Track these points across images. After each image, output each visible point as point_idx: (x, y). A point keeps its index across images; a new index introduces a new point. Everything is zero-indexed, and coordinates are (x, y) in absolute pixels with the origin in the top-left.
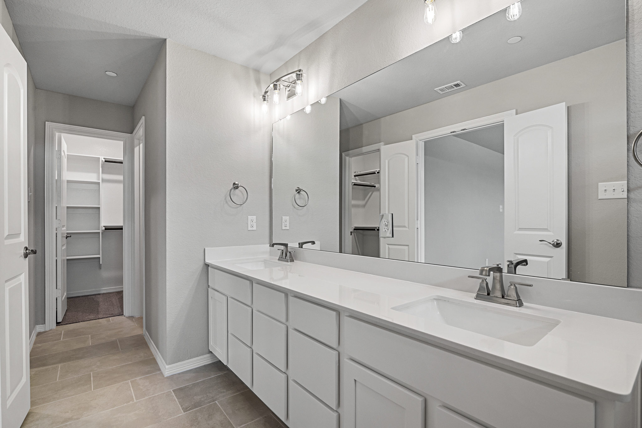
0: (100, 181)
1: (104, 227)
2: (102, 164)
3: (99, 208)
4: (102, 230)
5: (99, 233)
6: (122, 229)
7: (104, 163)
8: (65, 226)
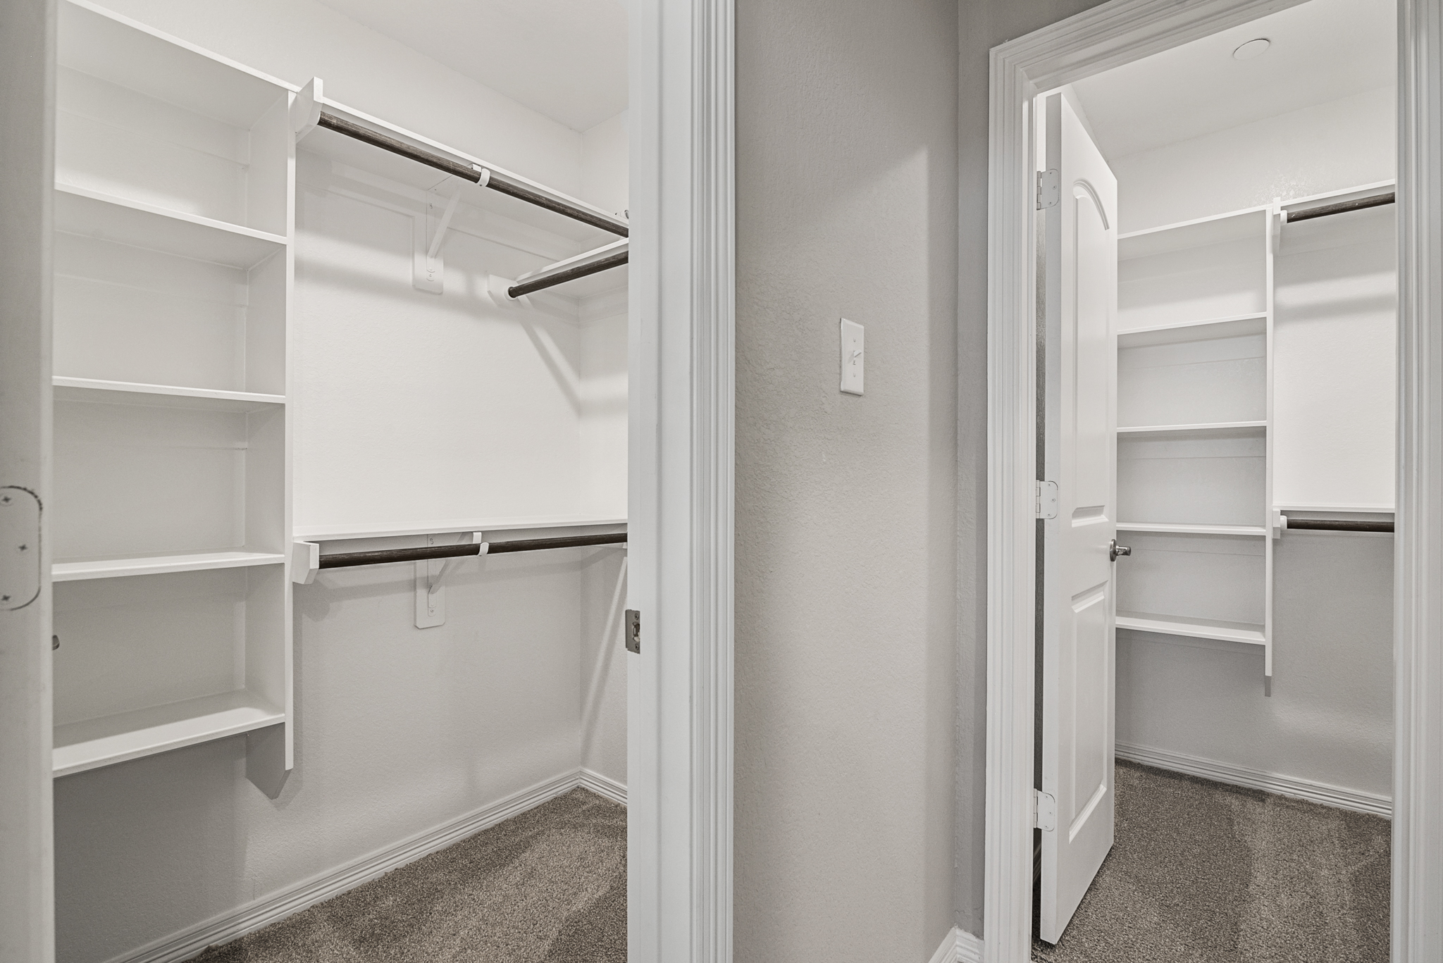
0: (1269, 314)
1: (1283, 513)
2: (1274, 237)
3: (1261, 433)
4: (1274, 529)
5: (1263, 538)
6: (1389, 528)
7: (1282, 228)
8: (1105, 509)
